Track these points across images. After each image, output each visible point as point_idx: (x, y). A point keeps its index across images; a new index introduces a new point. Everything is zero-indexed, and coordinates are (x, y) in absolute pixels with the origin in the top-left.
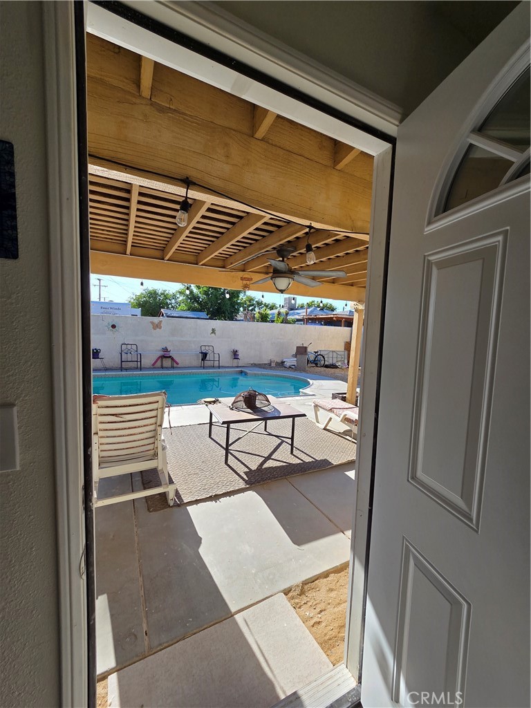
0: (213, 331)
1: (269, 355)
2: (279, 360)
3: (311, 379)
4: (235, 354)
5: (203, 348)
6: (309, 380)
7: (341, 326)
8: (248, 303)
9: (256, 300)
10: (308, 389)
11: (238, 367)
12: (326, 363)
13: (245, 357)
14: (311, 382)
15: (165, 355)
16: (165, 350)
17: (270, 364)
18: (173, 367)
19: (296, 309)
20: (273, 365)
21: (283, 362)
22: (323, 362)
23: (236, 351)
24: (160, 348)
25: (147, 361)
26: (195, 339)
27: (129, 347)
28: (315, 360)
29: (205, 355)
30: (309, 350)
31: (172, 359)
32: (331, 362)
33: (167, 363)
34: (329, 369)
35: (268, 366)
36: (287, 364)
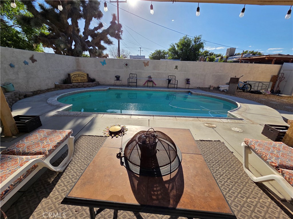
0: (176, 67)
1: (210, 82)
2: (216, 86)
3: (239, 102)
4: (188, 81)
5: (170, 77)
6: (237, 103)
7: (271, 64)
8: (205, 54)
9: (210, 52)
10: (236, 112)
11: (188, 89)
12: (252, 90)
13: (194, 83)
14: (239, 104)
15: (150, 80)
16: (150, 77)
17: (209, 88)
18: (153, 87)
19: (235, 55)
20: (211, 89)
21: (219, 87)
22: (249, 89)
23: (189, 79)
24: (147, 76)
25: (141, 83)
26: (166, 72)
27: (133, 75)
28: (243, 87)
29: (169, 81)
30: (240, 80)
31: (153, 82)
32: (256, 89)
33: (150, 84)
34: (254, 95)
35: (208, 89)
36: (222, 89)
